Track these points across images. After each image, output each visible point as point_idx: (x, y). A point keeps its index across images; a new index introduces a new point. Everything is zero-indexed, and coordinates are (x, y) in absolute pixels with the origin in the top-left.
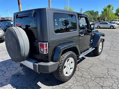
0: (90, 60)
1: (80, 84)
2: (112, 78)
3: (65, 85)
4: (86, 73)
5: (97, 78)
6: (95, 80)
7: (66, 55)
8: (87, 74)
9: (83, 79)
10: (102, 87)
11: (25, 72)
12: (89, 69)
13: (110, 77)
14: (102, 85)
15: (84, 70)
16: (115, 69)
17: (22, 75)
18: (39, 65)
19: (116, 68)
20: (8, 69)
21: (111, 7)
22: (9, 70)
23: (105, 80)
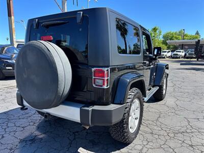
0: (152, 107)
1: (156, 146)
2: (199, 132)
3: (131, 150)
4: (155, 128)
5: (177, 133)
6: (176, 137)
7: (132, 94)
8: (158, 129)
9: (156, 136)
10: (191, 146)
11: (45, 133)
12: (157, 120)
13: (196, 131)
14: (190, 143)
15: (150, 122)
16: (198, 119)
17: (41, 139)
18: (92, 110)
19: (198, 117)
20: (5, 129)
21: (157, 31)
22: (10, 132)
23: (191, 136)
